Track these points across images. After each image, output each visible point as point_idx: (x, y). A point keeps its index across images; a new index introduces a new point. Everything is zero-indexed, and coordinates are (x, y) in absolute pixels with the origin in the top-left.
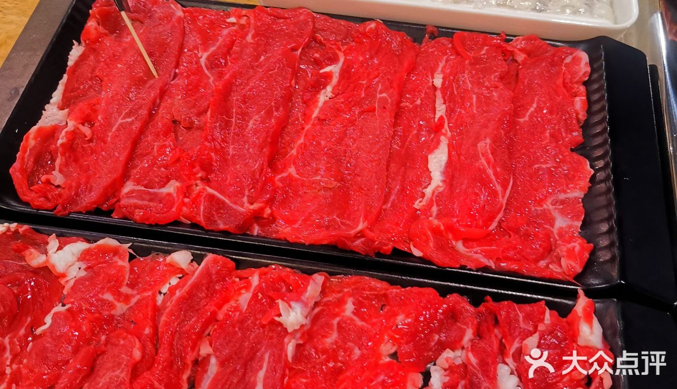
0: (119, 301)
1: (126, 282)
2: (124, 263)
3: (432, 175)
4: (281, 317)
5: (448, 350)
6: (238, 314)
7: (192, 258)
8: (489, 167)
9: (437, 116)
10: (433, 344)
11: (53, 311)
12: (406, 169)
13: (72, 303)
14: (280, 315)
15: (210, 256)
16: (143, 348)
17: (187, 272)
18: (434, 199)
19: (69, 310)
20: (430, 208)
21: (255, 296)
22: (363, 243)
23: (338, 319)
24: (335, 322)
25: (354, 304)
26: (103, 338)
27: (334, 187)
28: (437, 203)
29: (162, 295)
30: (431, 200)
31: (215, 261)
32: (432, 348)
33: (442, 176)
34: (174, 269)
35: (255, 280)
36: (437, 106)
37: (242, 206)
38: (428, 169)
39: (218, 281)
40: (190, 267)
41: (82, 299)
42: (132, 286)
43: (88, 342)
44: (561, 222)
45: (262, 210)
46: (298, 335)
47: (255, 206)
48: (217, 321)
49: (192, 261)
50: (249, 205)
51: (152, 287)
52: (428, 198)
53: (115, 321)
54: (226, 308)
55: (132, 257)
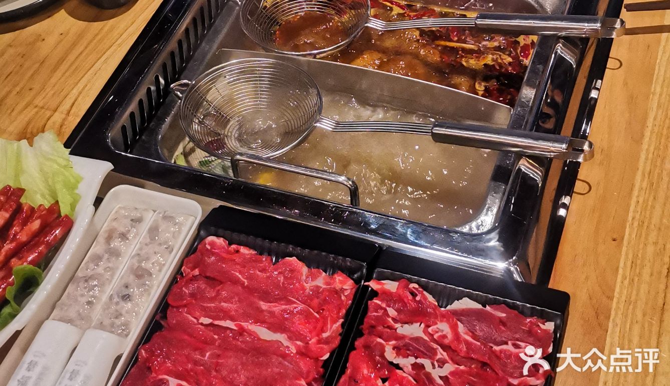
9: (233, 327)
18: (291, 341)
28: (295, 340)
33: (277, 334)
38: (270, 341)
44: (320, 282)
52: (291, 345)
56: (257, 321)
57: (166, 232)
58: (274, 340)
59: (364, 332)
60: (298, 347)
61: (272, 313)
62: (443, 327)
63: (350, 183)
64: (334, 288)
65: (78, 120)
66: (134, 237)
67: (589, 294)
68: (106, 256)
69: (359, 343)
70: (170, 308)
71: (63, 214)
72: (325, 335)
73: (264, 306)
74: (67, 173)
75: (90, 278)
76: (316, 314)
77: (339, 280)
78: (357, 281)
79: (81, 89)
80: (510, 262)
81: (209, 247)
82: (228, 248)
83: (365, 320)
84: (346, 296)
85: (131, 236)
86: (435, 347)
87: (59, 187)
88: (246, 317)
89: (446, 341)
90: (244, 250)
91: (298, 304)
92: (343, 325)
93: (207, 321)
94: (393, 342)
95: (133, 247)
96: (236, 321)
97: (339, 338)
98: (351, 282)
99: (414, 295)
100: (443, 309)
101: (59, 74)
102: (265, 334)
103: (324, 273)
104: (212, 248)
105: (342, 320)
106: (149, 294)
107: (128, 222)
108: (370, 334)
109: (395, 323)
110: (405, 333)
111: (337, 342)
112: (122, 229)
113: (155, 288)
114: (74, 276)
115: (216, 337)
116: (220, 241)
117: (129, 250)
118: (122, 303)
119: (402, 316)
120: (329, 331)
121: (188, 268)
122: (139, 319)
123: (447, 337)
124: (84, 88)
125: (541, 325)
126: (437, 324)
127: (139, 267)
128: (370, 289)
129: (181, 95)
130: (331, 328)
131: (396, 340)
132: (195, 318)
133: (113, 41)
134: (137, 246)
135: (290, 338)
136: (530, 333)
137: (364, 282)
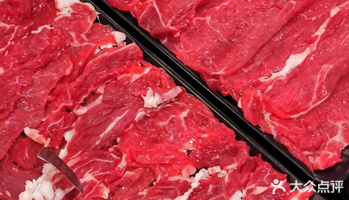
0: (77, 40)
1: (86, 32)
2: (91, 22)
3: (285, 67)
4: (145, 97)
5: (219, 167)
6: (127, 82)
7: (125, 39)
8: (319, 82)
9: (316, 34)
10: (214, 159)
11: (44, 26)
12: (272, 55)
13: (55, 28)
14: (145, 96)
15: (134, 44)
16: (73, 71)
17: (118, 45)
18: (275, 81)
19: (51, 30)
20: (268, 85)
21: (142, 78)
22: (214, 82)
23: (174, 116)
24: (172, 116)
25: (188, 114)
26: (59, 54)
27: (222, 42)
28: (274, 85)
29: (100, 50)
30: (273, 81)
31: (135, 48)
32: (211, 160)
33: (289, 72)
34: (113, 39)
35: (147, 71)
36: (320, 27)
37: (166, 24)
38: (285, 63)
39: (129, 59)
40: (121, 43)
41: (61, 28)
42: (88, 36)
43: (52, 52)
45: (175, 32)
46: (149, 111)
47: (172, 28)
48: (116, 79)
49: (124, 41)
50: (170, 25)
51: (97, 42)
52: (271, 79)
53: (70, 49)
54: (125, 75)
55: (96, 21)
61: (314, 72)
69: (243, 146)
72: (267, 114)
73: (327, 67)
93: (333, 13)
135: (279, 81)
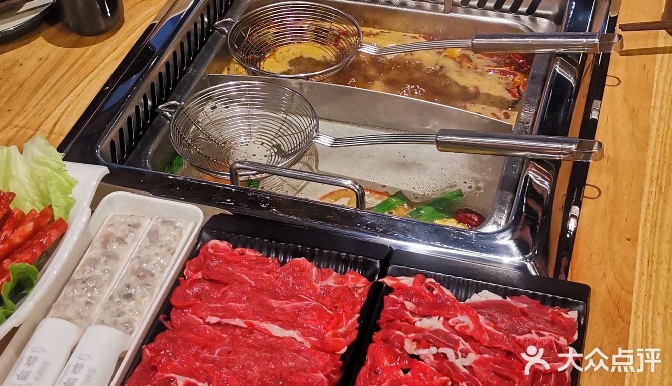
18: (306, 337)
28: (309, 337)
33: (290, 331)
44: (331, 282)
52: (305, 340)
56: (268, 319)
57: (167, 235)
58: (287, 336)
59: (381, 327)
60: (312, 343)
61: (283, 310)
62: (464, 320)
63: (357, 187)
64: (347, 286)
65: (62, 138)
66: (133, 241)
67: (608, 290)
68: (103, 259)
69: (376, 336)
70: (174, 309)
71: (56, 219)
72: (340, 331)
73: (274, 303)
74: (60, 177)
75: (87, 279)
76: (329, 311)
77: (352, 278)
78: (371, 278)
79: (64, 109)
80: (527, 258)
81: (212, 251)
82: (233, 251)
83: (382, 314)
84: (359, 294)
85: (128, 240)
86: (456, 338)
87: (52, 189)
88: (255, 314)
89: (468, 332)
90: (249, 252)
91: (310, 301)
92: (359, 320)
93: (214, 320)
94: (413, 335)
95: (131, 250)
96: (245, 319)
97: (356, 332)
98: (364, 279)
99: (431, 289)
100: (461, 303)
101: (39, 95)
102: (276, 330)
103: (335, 273)
104: (215, 251)
105: (357, 315)
106: (152, 294)
107: (125, 227)
108: (388, 328)
109: (413, 317)
110: (424, 327)
111: (354, 336)
112: (119, 234)
113: (158, 288)
114: (70, 278)
115: (225, 336)
116: (223, 244)
117: (128, 255)
118: (125, 302)
119: (421, 309)
120: (344, 327)
121: (191, 271)
122: (143, 318)
123: (469, 327)
124: (66, 109)
125: (564, 315)
126: (457, 316)
127: (140, 269)
128: (385, 285)
129: (170, 116)
130: (346, 324)
131: (415, 333)
132: (201, 318)
133: (96, 65)
134: (136, 250)
135: (303, 335)
136: (553, 323)
137: (379, 279)
